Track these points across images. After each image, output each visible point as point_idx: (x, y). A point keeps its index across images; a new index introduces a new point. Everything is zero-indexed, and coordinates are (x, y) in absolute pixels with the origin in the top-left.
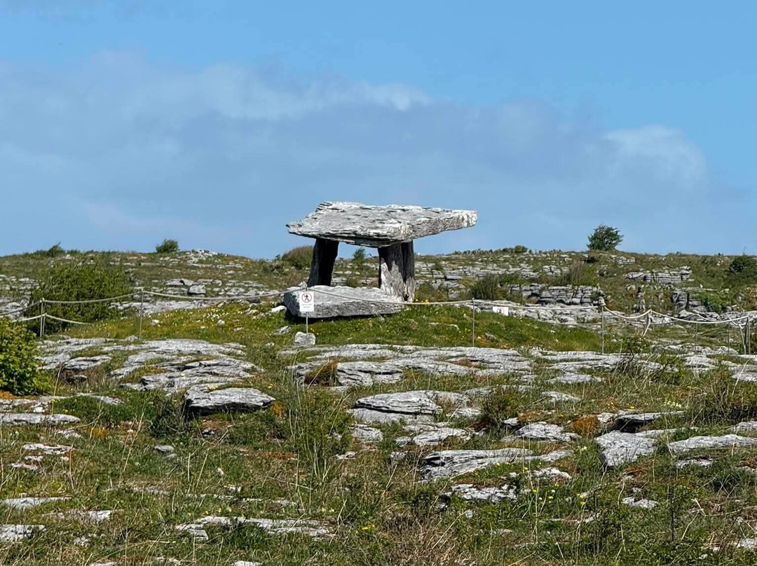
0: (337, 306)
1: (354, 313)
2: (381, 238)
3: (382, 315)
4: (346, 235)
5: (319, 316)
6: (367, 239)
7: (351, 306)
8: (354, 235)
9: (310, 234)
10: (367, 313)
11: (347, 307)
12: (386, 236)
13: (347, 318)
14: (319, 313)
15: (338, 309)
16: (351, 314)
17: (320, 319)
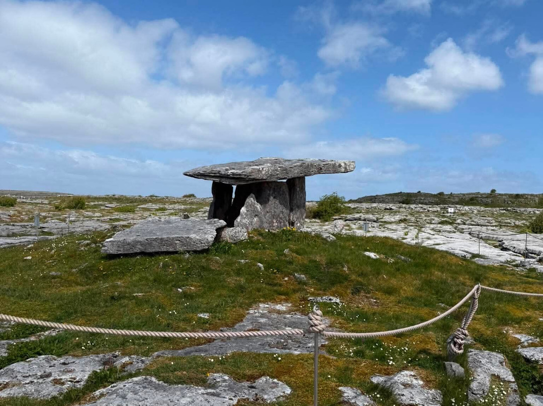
0: (140, 242)
1: (157, 250)
2: (235, 176)
3: (189, 252)
4: (213, 175)
5: (119, 252)
6: (225, 177)
7: (154, 243)
8: (218, 175)
9: (188, 174)
10: (171, 250)
11: (149, 242)
12: (240, 175)
13: (151, 255)
14: (119, 249)
15: (141, 245)
16: (154, 250)
17: (121, 255)
